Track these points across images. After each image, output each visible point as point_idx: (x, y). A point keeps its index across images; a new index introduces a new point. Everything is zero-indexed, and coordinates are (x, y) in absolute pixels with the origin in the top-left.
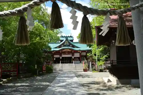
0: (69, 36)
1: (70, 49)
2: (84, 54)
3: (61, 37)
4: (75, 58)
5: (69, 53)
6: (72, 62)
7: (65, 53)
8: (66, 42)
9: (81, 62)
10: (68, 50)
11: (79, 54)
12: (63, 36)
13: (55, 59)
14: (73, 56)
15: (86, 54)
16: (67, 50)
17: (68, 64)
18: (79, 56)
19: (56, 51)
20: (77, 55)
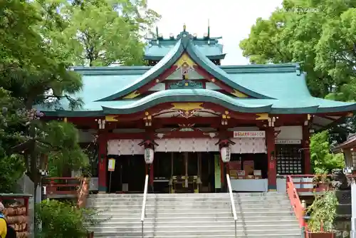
0: (200, 36)
1: (207, 103)
2: (292, 135)
3: (152, 42)
4: (234, 157)
5: (199, 127)
6: (218, 185)
7: (174, 127)
8: (179, 64)
9: (272, 186)
10: (197, 106)
11: (261, 134)
12: (161, 39)
13: (112, 164)
14: (226, 146)
15: (306, 136)
16: (187, 108)
17: (197, 196)
18: (260, 148)
19: (121, 114)
20: (250, 142)
